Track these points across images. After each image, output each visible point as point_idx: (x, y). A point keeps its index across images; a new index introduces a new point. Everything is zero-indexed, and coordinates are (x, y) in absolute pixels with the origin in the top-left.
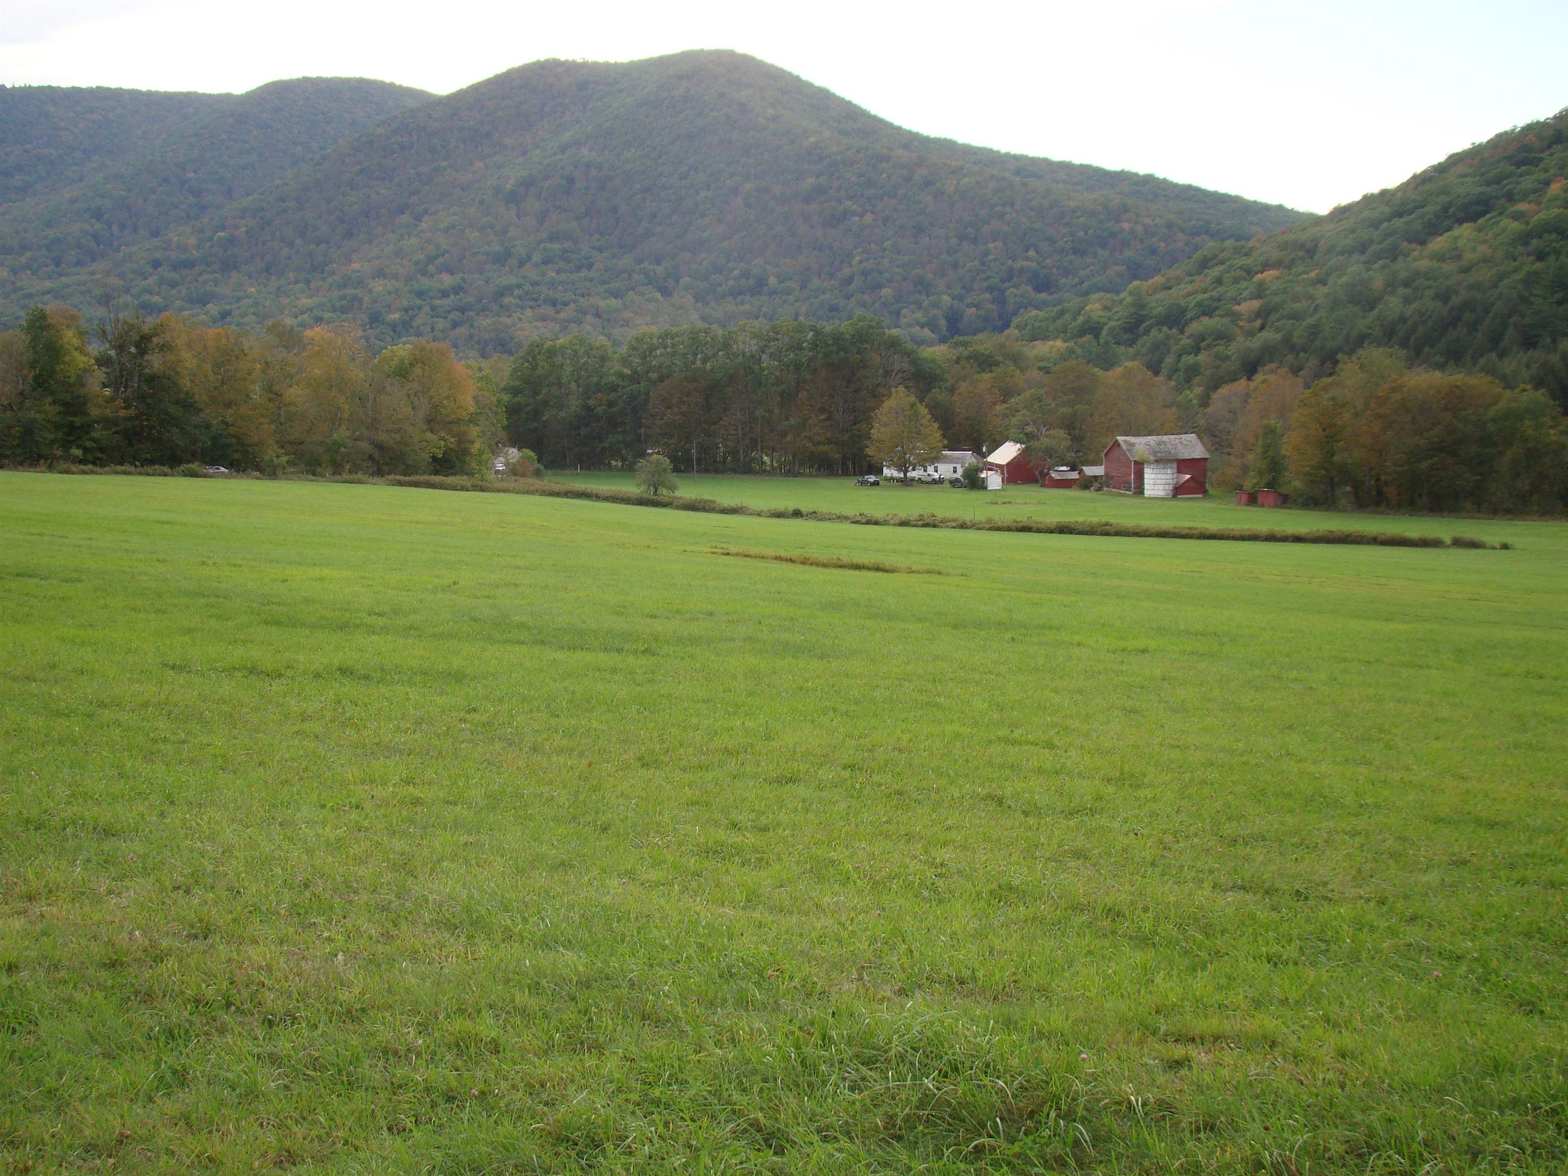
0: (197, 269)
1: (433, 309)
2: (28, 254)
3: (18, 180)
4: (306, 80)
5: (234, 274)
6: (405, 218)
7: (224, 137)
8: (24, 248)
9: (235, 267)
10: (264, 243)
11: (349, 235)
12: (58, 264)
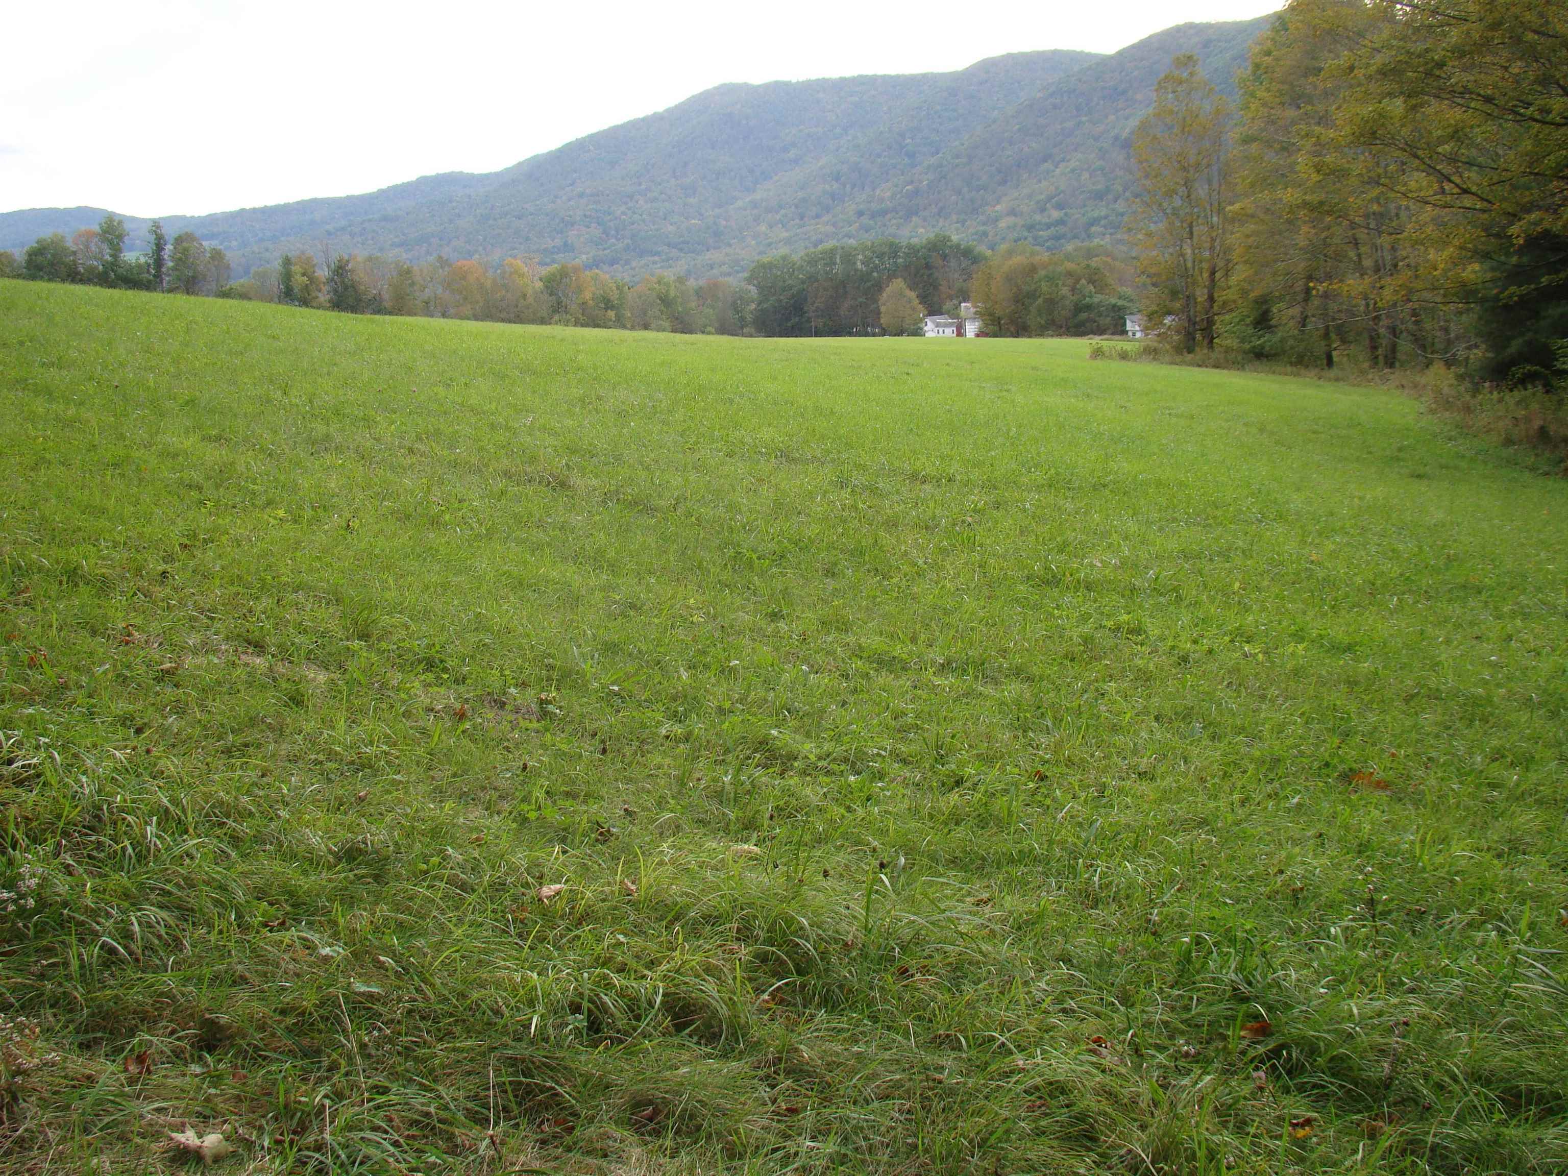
0: (889, 216)
1: (1035, 238)
2: (783, 212)
3: (792, 154)
4: (1009, 56)
5: (914, 219)
6: (1048, 165)
7: (938, 108)
8: (781, 207)
9: (916, 214)
10: (939, 192)
11: (1004, 182)
12: (802, 219)
